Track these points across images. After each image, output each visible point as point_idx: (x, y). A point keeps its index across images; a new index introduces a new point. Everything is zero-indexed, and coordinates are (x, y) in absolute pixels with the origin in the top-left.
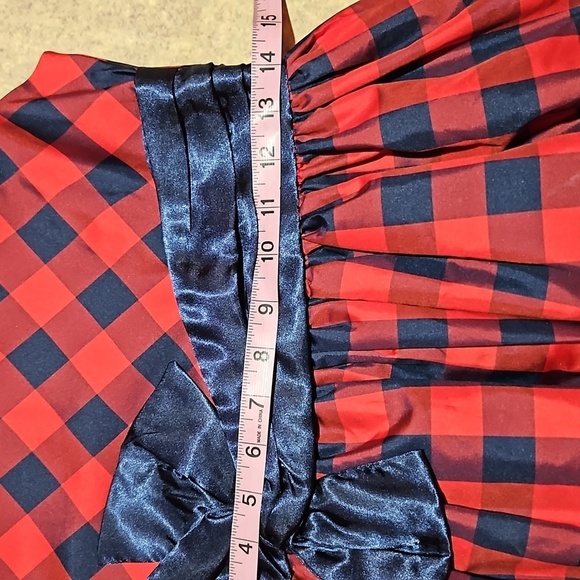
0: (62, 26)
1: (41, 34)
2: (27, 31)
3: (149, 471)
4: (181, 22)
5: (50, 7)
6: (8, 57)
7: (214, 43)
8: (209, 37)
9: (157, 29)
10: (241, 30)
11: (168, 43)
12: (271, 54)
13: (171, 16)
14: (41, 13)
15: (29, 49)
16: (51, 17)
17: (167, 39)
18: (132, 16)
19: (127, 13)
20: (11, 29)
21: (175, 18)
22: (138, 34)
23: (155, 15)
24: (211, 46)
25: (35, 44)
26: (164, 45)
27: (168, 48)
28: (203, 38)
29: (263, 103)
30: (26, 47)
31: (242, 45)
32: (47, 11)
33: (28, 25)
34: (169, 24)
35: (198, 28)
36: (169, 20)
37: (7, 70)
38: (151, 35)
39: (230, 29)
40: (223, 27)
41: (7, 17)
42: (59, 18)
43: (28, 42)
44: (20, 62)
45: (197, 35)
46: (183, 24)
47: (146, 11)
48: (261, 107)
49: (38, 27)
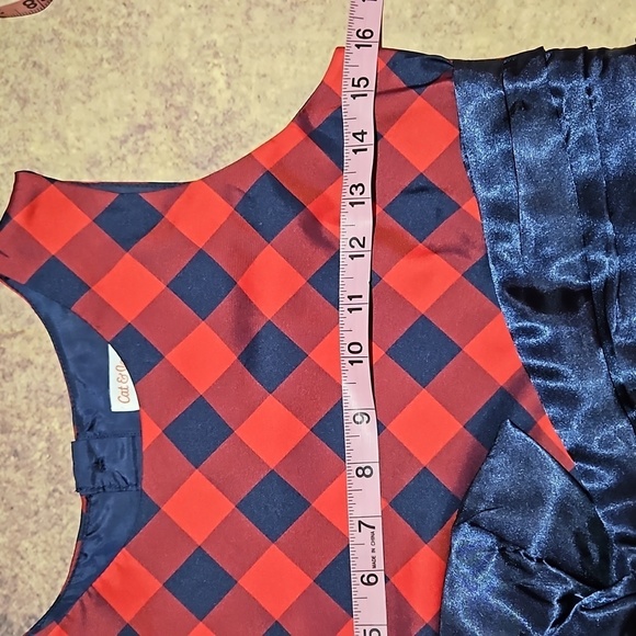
0: (333, 39)
1: (309, 51)
2: (292, 49)
3: (489, 557)
4: (474, 15)
5: (317, 18)
6: (272, 82)
7: (516, 33)
8: (510, 28)
9: (446, 27)
10: (549, 14)
11: (461, 41)
12: (363, 133)
13: (461, 9)
14: (307, 26)
15: (296, 70)
16: (319, 30)
17: (459, 37)
18: (414, 16)
19: (408, 13)
20: (273, 51)
21: (466, 11)
22: (424, 35)
23: (442, 11)
24: (513, 37)
25: (302, 64)
26: (456, 44)
27: (461, 48)
28: (503, 29)
29: (354, 189)
30: (292, 68)
31: (552, 31)
32: (314, 24)
33: (292, 43)
34: (460, 19)
35: (495, 19)
36: (459, 14)
37: (273, 99)
38: (439, 34)
39: (535, 15)
40: (526, 14)
41: (267, 37)
42: (328, 29)
43: (294, 62)
44: (286, 86)
45: (495, 27)
46: (477, 17)
47: (430, 8)
48: (352, 194)
49: (304, 44)
